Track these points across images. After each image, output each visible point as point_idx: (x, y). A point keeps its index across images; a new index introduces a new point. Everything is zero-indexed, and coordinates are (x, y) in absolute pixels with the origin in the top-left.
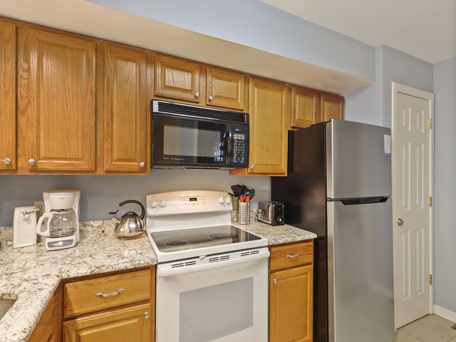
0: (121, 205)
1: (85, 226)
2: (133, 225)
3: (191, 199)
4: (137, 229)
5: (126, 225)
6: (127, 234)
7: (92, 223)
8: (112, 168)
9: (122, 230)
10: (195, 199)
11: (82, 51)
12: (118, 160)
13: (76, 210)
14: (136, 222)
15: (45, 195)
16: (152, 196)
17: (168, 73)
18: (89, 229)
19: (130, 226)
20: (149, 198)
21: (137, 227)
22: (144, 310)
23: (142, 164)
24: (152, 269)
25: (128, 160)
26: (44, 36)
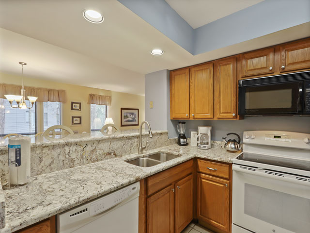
0: (228, 135)
1: (214, 143)
2: (233, 146)
3: (275, 137)
4: (235, 148)
5: (230, 145)
6: (230, 149)
7: (217, 142)
8: (220, 117)
9: (227, 147)
10: (279, 137)
11: (208, 68)
12: (223, 113)
13: (209, 135)
14: (235, 145)
15: (199, 127)
16: (247, 132)
17: (249, 62)
18: (216, 144)
19: (231, 146)
20: (245, 133)
21: (235, 147)
22: (226, 183)
23: (234, 114)
24: (230, 165)
25: (227, 113)
26: (196, 69)
